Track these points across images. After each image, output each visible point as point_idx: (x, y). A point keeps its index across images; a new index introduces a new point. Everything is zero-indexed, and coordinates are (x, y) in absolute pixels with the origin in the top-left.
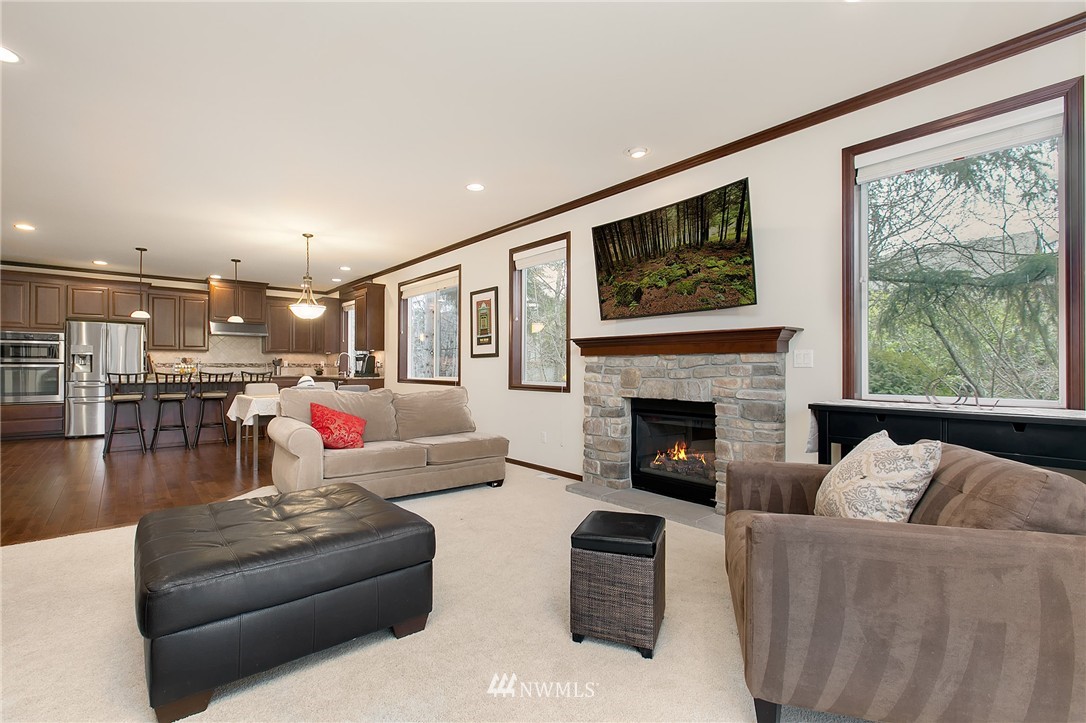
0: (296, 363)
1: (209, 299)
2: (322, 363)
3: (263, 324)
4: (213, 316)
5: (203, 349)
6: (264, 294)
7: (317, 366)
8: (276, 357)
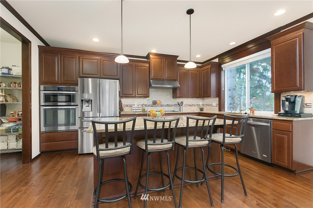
0: (189, 104)
1: (149, 66)
2: (201, 104)
3: (175, 80)
4: (152, 75)
5: (147, 96)
6: (176, 63)
7: (198, 105)
8: (180, 100)
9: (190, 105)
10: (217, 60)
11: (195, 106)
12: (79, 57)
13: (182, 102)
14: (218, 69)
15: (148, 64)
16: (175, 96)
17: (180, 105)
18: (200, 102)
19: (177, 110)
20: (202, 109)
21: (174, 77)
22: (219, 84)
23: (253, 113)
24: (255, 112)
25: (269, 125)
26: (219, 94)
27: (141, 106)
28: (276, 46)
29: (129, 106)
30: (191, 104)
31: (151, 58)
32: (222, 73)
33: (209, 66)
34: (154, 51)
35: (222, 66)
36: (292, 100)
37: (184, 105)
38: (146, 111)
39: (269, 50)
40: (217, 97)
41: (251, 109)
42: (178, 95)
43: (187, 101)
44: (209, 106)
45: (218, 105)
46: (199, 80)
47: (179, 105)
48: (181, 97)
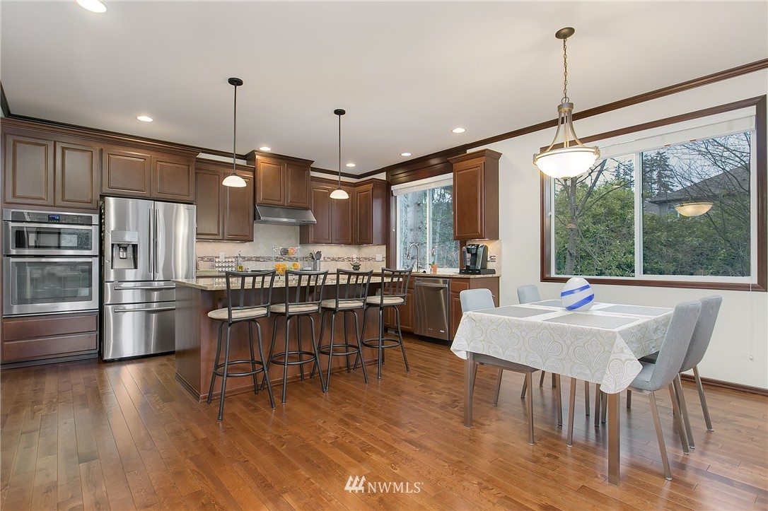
0: (331, 256)
1: (254, 178)
2: (355, 256)
3: (307, 209)
4: (260, 198)
5: (247, 238)
6: (309, 173)
7: (350, 259)
8: (315, 249)
9: (333, 259)
10: (383, 176)
11: (343, 260)
12: (101, 151)
13: (319, 253)
14: (385, 192)
15: (252, 173)
16: (304, 240)
17: (316, 257)
18: (352, 252)
19: (310, 269)
20: (356, 267)
21: (304, 203)
22: (387, 220)
23: (435, 271)
24: (438, 269)
25: (447, 286)
26: (387, 239)
27: (234, 260)
28: (459, 173)
29: (206, 259)
30: (336, 256)
31: (259, 162)
32: (393, 200)
33: (370, 186)
34: (266, 149)
35: (393, 188)
36: (474, 252)
37: (322, 259)
38: (244, 270)
39: (451, 175)
40: (384, 245)
41: (432, 265)
42: (311, 237)
43: (327, 251)
44: (369, 260)
45: (384, 259)
46: (352, 210)
47: (313, 258)
48: (316, 242)
